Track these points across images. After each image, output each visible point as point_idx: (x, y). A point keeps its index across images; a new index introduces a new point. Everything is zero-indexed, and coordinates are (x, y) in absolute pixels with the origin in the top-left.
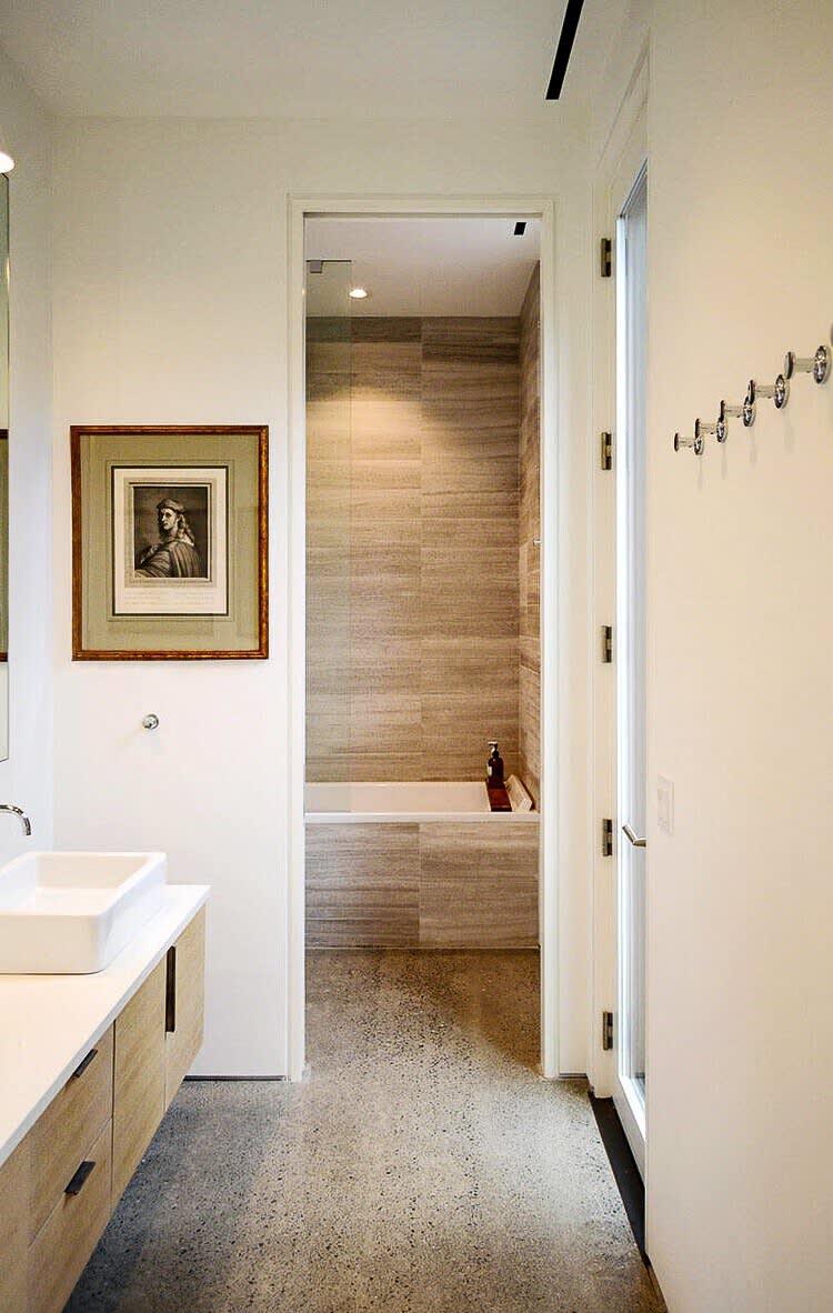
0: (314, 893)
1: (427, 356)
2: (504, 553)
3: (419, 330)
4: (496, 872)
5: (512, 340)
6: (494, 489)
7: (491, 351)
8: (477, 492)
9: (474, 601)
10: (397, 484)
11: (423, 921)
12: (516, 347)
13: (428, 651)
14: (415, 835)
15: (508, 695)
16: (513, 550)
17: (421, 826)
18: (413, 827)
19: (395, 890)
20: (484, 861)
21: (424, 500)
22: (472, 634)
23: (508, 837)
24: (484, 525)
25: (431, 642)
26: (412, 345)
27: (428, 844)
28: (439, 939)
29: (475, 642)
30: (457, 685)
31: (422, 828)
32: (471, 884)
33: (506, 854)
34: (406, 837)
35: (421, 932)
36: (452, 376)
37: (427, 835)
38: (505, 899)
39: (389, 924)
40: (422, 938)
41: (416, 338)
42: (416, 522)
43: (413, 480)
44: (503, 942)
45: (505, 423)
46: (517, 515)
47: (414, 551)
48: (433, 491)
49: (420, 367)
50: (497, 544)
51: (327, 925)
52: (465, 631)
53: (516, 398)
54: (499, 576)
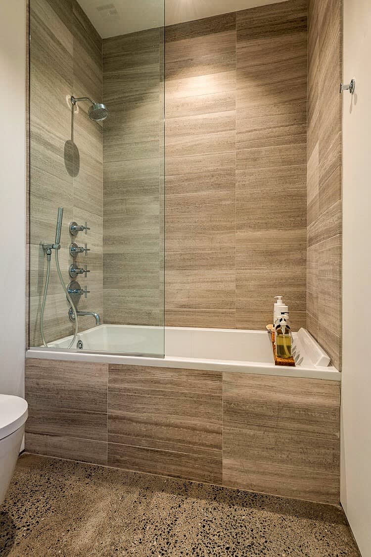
0: (134, 424)
1: (240, 38)
2: (295, 169)
3: (235, 21)
4: (296, 425)
5: (301, 15)
6: (288, 124)
7: (285, 26)
8: (275, 127)
9: (273, 204)
10: (220, 129)
11: (225, 461)
12: (304, 19)
13: (239, 241)
14: (218, 383)
15: (297, 270)
16: (302, 166)
17: (224, 375)
18: (215, 375)
19: (200, 430)
20: (283, 414)
21: (238, 138)
22: (271, 228)
23: (309, 394)
24: (280, 151)
25: (241, 234)
26: (229, 33)
27: (231, 392)
28: (239, 481)
29: (273, 233)
30: (261, 263)
31: (225, 378)
32: (271, 434)
33: (307, 409)
34: (211, 384)
35: (224, 471)
36: (257, 48)
37: (228, 383)
38: (304, 453)
39: (196, 460)
40: (225, 477)
41: (232, 27)
42: (231, 153)
43: (229, 125)
44: (302, 494)
45: (295, 75)
46: (305, 141)
47: (231, 173)
48: (244, 130)
49: (235, 47)
50: (290, 163)
51: (145, 453)
52: (267, 226)
53: (304, 56)
54: (291, 186)
